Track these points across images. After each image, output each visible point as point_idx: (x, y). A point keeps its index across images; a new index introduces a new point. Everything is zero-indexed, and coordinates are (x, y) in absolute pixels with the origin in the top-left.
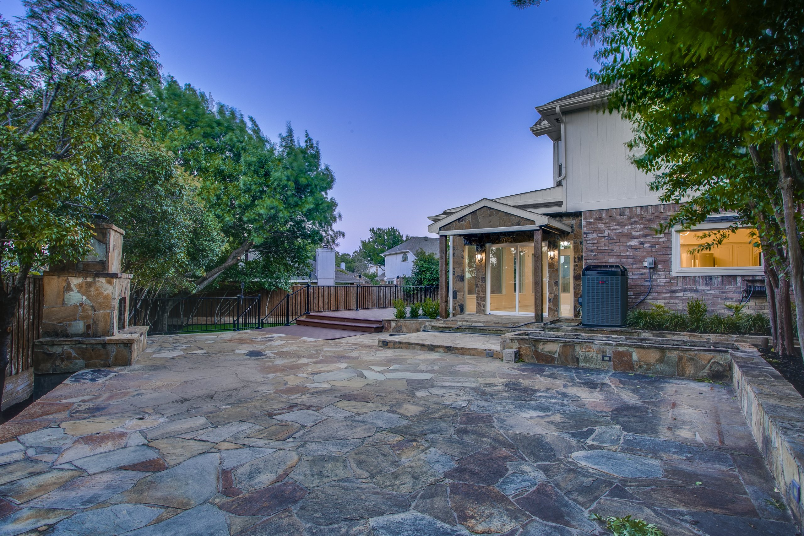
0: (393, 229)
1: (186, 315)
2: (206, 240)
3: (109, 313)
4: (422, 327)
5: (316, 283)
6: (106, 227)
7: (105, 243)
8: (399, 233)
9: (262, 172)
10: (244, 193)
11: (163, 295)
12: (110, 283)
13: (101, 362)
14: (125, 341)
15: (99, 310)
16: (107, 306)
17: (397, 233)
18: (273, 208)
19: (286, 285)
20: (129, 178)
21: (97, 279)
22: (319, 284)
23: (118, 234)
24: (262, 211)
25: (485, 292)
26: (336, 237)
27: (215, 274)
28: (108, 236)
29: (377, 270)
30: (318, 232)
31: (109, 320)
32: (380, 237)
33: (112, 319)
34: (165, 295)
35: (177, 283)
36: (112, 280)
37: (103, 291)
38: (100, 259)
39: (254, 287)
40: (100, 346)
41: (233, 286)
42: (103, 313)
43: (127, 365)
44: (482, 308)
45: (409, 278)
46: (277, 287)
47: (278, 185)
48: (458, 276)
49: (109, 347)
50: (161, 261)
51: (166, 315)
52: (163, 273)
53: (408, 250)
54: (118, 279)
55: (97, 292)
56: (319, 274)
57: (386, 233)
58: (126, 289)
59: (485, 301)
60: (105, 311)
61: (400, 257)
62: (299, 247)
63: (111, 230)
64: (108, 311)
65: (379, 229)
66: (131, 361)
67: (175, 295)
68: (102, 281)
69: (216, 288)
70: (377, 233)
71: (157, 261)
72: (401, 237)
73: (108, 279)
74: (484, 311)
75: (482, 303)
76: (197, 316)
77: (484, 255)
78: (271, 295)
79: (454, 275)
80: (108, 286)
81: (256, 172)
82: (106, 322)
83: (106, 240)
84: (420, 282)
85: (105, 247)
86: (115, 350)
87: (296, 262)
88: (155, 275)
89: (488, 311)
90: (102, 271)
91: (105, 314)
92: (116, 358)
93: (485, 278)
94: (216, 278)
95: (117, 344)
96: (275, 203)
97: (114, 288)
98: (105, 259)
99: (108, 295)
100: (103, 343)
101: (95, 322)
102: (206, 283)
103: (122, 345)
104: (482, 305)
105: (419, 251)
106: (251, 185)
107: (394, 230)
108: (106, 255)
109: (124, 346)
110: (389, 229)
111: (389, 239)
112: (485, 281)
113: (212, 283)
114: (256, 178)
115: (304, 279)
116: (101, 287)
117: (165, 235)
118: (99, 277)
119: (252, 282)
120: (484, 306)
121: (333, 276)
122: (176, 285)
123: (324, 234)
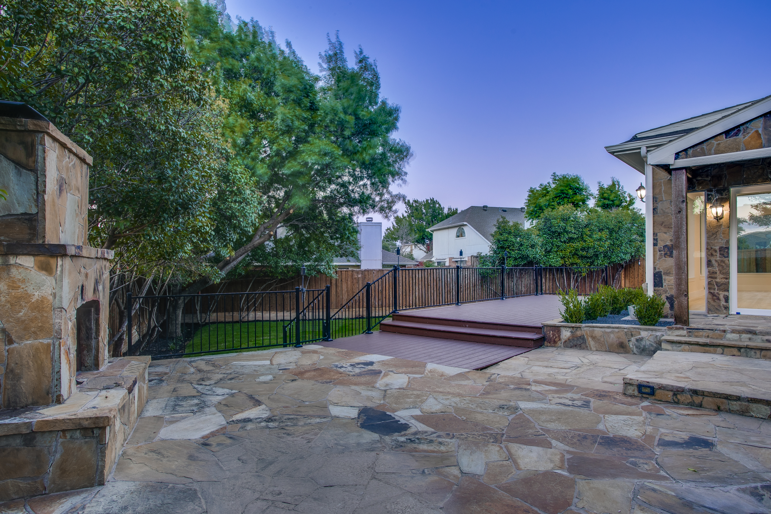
0: (432, 200)
1: (205, 310)
2: (235, 201)
3: (48, 345)
4: (633, 339)
5: (359, 266)
6: (31, 127)
7: (34, 170)
8: (440, 205)
9: (306, 102)
10: (282, 134)
11: (173, 285)
12: (47, 269)
13: (22, 484)
14: (86, 424)
15: (21, 338)
16: (41, 329)
17: (437, 205)
18: (325, 154)
19: (330, 268)
20: (99, 51)
21: (12, 260)
22: (363, 268)
23: (75, 159)
24: (310, 160)
25: (727, 275)
26: (393, 202)
27: (241, 255)
28: (40, 153)
29: (412, 250)
30: (369, 197)
31: (47, 364)
32: (416, 210)
33: (55, 362)
34: (177, 285)
35: (193, 268)
36: (52, 261)
37: (30, 290)
38: (21, 210)
39: (288, 272)
40: (18, 441)
41: (261, 271)
42: (32, 346)
43: (92, 486)
44: (723, 303)
45: (486, 256)
46: (319, 272)
47: (332, 121)
48: (665, 246)
49: (42, 442)
50: (170, 228)
51: (180, 313)
52: (175, 252)
53: (465, 223)
54: (67, 261)
55: (13, 292)
56: (362, 254)
57: (425, 205)
58: (97, 283)
59: (728, 291)
60: (37, 342)
61: (454, 231)
62: (344, 219)
63: (46, 138)
64: (45, 341)
65: (416, 201)
66: (102, 473)
67: (190, 285)
68: (26, 264)
69: (240, 274)
70: (413, 206)
71: (163, 230)
72: (442, 209)
73: (42, 258)
74: (727, 308)
75: (722, 295)
76: (216, 311)
77: (727, 207)
78: (309, 283)
79: (655, 245)
80: (42, 276)
81: (298, 102)
82: (40, 368)
83: (36, 161)
84: (502, 261)
85: (33, 178)
86: (60, 448)
87: (337, 238)
88: (162, 256)
89: (734, 308)
90: (30, 240)
91: (37, 349)
92: (63, 470)
93: (728, 248)
94: (240, 263)
95: (64, 431)
96: (329, 148)
97: (59, 281)
98: (34, 211)
99: (42, 300)
100: (25, 431)
101: (12, 371)
102: (228, 268)
103: (78, 434)
104: (721, 297)
105: (501, 220)
106: (292, 121)
107: (434, 202)
108: (37, 201)
109: (85, 436)
110: (427, 201)
111: (427, 212)
112: (728, 253)
113: (236, 267)
114: (298, 111)
115: (349, 261)
116: (23, 281)
117: (175, 179)
118: (17, 254)
119: (286, 266)
120: (727, 299)
121: (380, 257)
122: (191, 272)
123: (377, 199)
